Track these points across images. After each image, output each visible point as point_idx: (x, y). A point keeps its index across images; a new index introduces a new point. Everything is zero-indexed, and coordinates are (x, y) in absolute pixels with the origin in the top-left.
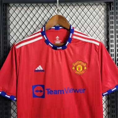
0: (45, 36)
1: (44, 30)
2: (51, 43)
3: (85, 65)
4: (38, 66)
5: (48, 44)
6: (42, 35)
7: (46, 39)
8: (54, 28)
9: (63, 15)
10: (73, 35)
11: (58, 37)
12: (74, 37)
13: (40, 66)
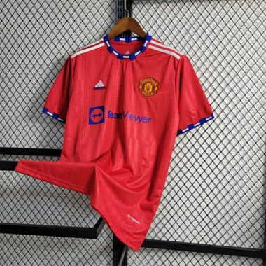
0: (107, 42)
2: (115, 51)
3: (156, 84)
4: (98, 82)
5: (111, 52)
7: (109, 46)
10: (149, 43)
12: (150, 47)
13: (101, 82)
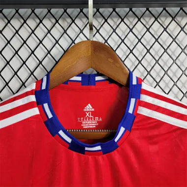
0: (46, 106)
1: (44, 87)
2: (65, 132)
5: (54, 133)
6: (39, 103)
7: (50, 116)
8: (79, 79)
9: (106, 41)
11: (89, 107)
12: (144, 111)
